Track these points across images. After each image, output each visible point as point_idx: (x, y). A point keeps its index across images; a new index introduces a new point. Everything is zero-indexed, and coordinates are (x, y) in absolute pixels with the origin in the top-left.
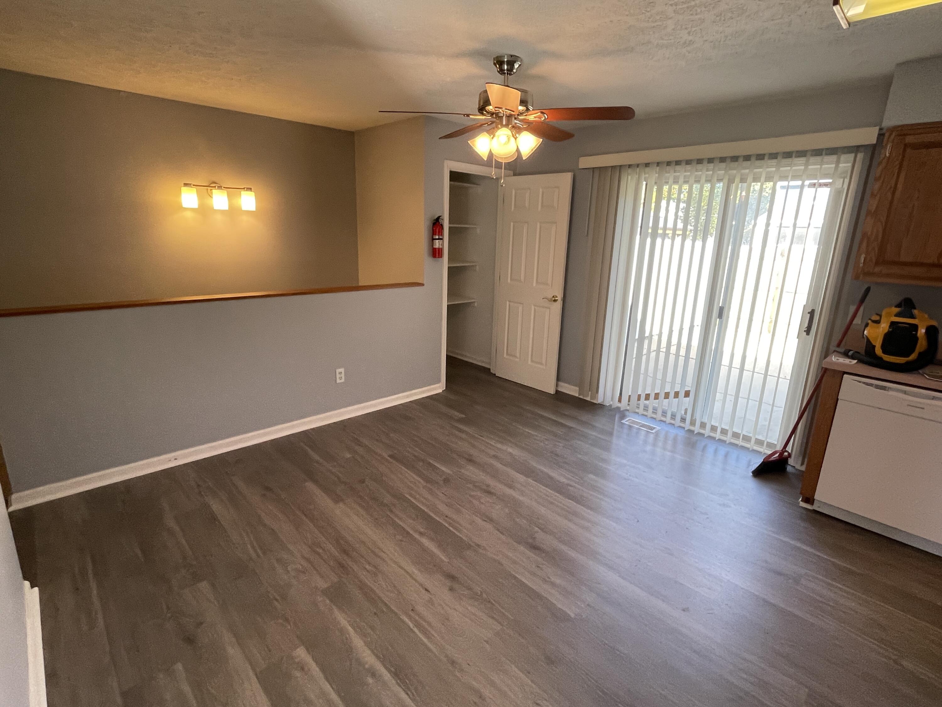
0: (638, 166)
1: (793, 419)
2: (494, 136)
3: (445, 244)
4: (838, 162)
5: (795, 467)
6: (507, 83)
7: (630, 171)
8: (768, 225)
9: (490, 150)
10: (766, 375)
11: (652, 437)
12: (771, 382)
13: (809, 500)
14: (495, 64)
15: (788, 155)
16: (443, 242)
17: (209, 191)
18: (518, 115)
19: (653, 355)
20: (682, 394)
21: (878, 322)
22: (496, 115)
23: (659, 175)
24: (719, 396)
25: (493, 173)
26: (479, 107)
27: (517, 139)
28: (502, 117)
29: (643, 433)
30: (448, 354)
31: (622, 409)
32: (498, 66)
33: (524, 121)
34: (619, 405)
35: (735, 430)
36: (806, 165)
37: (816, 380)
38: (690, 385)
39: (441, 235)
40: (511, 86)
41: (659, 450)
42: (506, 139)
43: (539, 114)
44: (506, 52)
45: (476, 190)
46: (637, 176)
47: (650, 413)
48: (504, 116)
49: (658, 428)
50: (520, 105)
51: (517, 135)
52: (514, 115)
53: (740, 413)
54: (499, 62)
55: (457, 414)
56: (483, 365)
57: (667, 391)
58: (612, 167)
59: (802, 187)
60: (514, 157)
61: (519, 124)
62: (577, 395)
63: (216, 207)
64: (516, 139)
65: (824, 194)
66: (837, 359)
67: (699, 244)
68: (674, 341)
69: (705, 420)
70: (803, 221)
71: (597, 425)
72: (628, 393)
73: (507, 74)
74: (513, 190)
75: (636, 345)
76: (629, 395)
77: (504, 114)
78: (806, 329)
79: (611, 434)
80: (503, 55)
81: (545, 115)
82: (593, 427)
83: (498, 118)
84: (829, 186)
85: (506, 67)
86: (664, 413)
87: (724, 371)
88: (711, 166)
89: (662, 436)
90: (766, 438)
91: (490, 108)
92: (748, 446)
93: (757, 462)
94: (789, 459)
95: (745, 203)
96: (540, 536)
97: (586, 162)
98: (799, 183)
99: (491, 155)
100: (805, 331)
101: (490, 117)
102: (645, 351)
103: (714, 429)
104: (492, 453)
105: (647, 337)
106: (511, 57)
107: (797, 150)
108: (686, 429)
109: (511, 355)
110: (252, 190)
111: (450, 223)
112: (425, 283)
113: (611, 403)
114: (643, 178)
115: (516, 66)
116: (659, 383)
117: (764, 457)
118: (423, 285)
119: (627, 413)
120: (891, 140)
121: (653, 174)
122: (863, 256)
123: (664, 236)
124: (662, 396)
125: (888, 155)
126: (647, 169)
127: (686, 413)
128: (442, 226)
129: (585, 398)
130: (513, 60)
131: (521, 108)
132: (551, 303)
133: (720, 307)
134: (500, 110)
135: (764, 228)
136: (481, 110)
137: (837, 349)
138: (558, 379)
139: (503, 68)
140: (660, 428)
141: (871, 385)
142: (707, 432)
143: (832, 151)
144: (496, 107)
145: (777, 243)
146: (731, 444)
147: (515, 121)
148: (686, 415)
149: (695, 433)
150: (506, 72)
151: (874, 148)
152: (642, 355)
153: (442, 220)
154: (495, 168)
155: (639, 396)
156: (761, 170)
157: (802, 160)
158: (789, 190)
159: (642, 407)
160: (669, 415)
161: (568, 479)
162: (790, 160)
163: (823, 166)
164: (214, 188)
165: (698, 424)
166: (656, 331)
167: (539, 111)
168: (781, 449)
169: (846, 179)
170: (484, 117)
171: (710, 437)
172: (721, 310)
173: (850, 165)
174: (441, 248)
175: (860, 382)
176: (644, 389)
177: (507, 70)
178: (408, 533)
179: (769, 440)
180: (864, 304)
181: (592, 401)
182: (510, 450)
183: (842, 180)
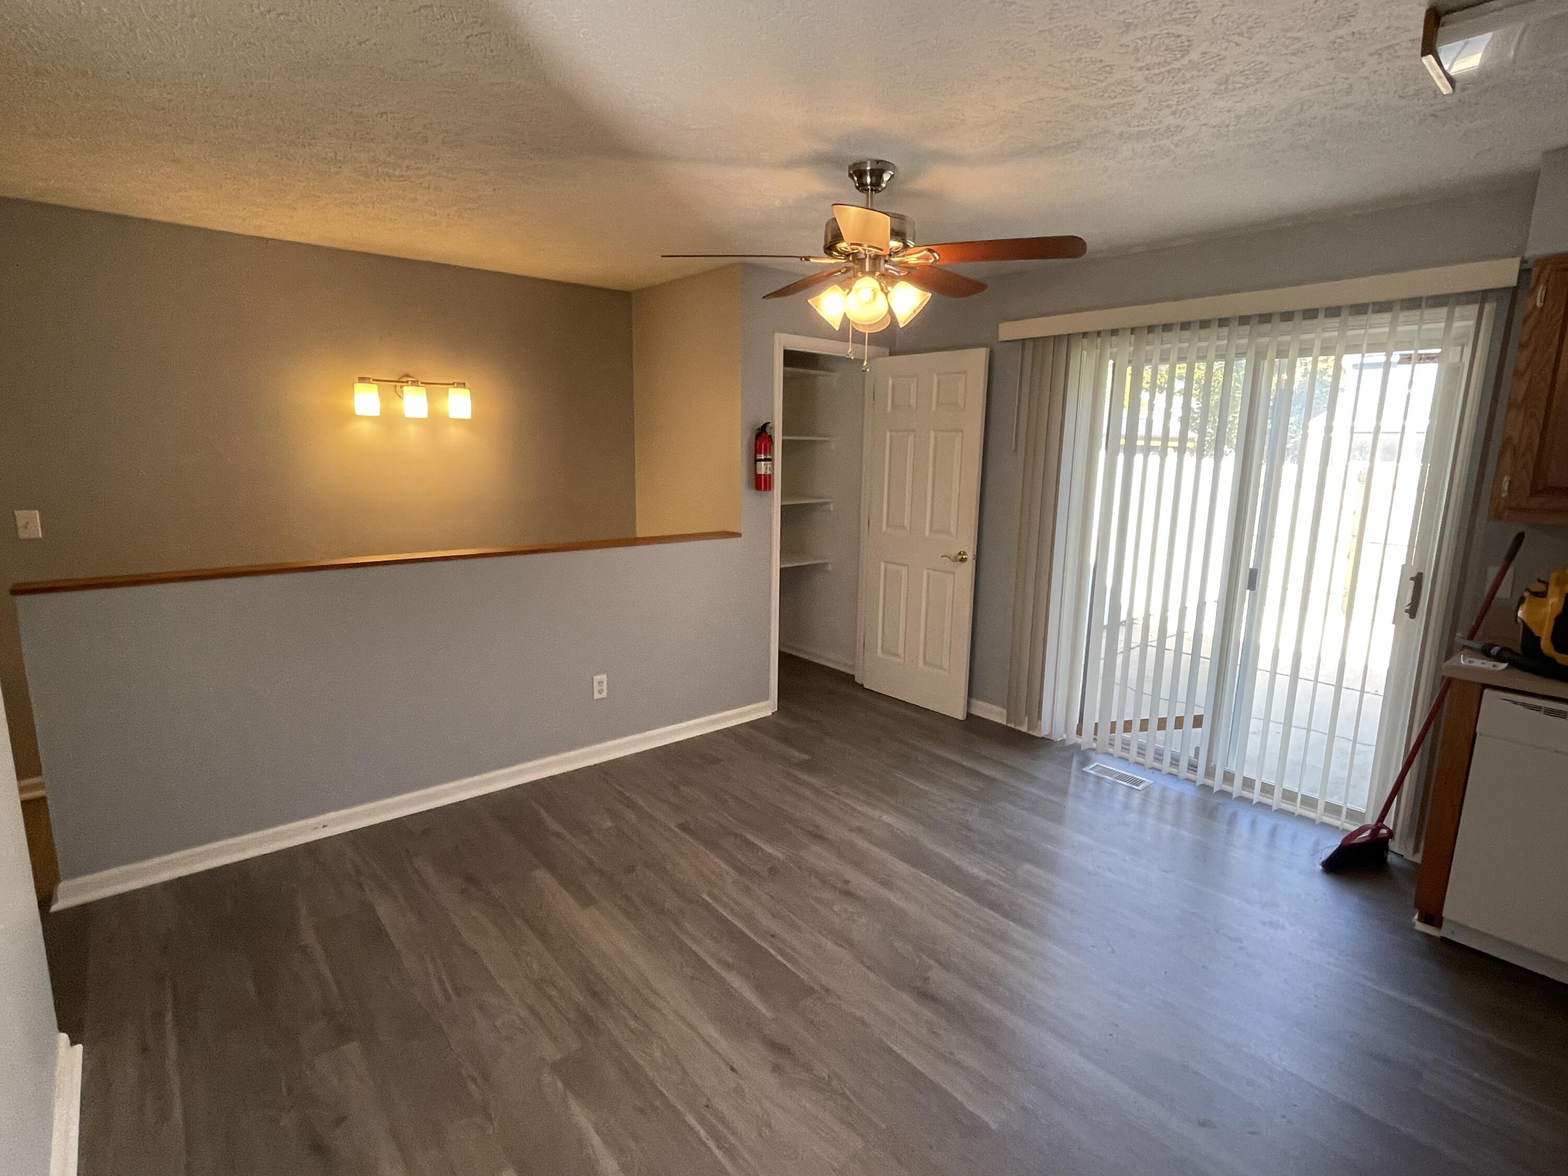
0: (1099, 333)
1: (1393, 769)
2: (850, 290)
3: (775, 467)
4: (1450, 319)
5: (1402, 856)
6: (872, 204)
7: (1085, 341)
8: (1329, 429)
9: (845, 314)
10: (1339, 687)
11: (1137, 798)
12: (1349, 700)
13: (1433, 917)
14: (851, 176)
15: (1360, 309)
16: (773, 465)
17: (398, 388)
18: (890, 255)
19: (1135, 654)
20: (1188, 722)
21: (1543, 595)
22: (853, 258)
23: (1134, 349)
24: (1255, 725)
25: (850, 350)
26: (826, 245)
27: (889, 295)
28: (864, 259)
29: (1121, 791)
30: (784, 650)
31: (1082, 749)
32: (856, 179)
33: (901, 265)
34: (1078, 740)
35: (1286, 786)
36: (1393, 324)
37: (1432, 699)
38: (1202, 704)
39: (770, 453)
40: (877, 209)
41: (1150, 822)
42: (871, 295)
43: (925, 252)
44: (869, 154)
45: (827, 380)
46: (1098, 351)
47: (1133, 755)
48: (866, 257)
49: (1148, 781)
50: (891, 239)
51: (889, 288)
52: (884, 256)
53: (1293, 755)
54: (858, 172)
55: (796, 754)
56: (843, 669)
57: (1163, 715)
58: (1055, 337)
59: (1387, 365)
60: (884, 325)
61: (891, 270)
62: (1004, 723)
63: (408, 414)
64: (886, 294)
65: (1428, 374)
66: (1470, 662)
67: (1208, 462)
68: (1172, 628)
69: (1232, 768)
70: (1392, 421)
71: (1040, 775)
72: (1094, 720)
73: (872, 190)
74: (890, 378)
75: (1105, 634)
76: (1096, 722)
77: (866, 255)
78: (1408, 608)
79: (1064, 792)
80: (864, 160)
81: (935, 254)
82: (1032, 779)
83: (856, 262)
84: (1435, 360)
85: (869, 180)
86: (1159, 756)
87: (1262, 680)
88: (1225, 331)
89: (1156, 795)
90: (1345, 803)
91: (843, 246)
92: (1311, 814)
93: (1331, 844)
94: (1390, 840)
95: (1287, 392)
96: (936, 974)
97: (1009, 331)
98: (1380, 357)
99: (846, 320)
100: (1407, 611)
101: (844, 261)
102: (1121, 646)
103: (1248, 783)
104: (856, 823)
105: (1125, 622)
106: (878, 163)
107: (1374, 300)
108: (1198, 784)
109: (889, 653)
110: (466, 386)
111: (784, 433)
112: (742, 531)
113: (1065, 736)
114: (1108, 354)
115: (886, 177)
116: (1146, 700)
117: (1342, 838)
118: (738, 535)
119: (1093, 754)
120: (1543, 279)
121: (1125, 347)
122: (1506, 479)
123: (1147, 450)
124: (1153, 724)
125: (1539, 304)
126: (1114, 339)
127: (1197, 755)
128: (770, 439)
129: (1017, 728)
130: (880, 167)
131: (894, 244)
132: (956, 563)
133: (1250, 569)
134: (860, 248)
135: (1323, 434)
136: (830, 249)
137: (1468, 643)
138: (970, 694)
139: (864, 182)
140: (1152, 782)
141: (1538, 709)
142: (1236, 789)
143: (1437, 301)
144: (852, 244)
145: (1348, 460)
146: (1281, 811)
147: (886, 266)
148: (1198, 759)
149: (1215, 791)
150: (869, 187)
151: (1514, 292)
152: (1117, 654)
153: (771, 428)
154: (853, 342)
155: (1113, 724)
156: (1313, 336)
157: (1386, 317)
158: (1364, 371)
159: (1118, 744)
160: (1167, 759)
161: (988, 872)
162: (1364, 317)
163: (1424, 327)
164: (406, 384)
165: (1219, 774)
166: (1138, 613)
167: (925, 248)
168: (1374, 823)
169: (1465, 348)
170: (833, 261)
171: (1241, 799)
172: (1253, 576)
173: (1472, 323)
174: (770, 475)
175: (1515, 703)
176: (1121, 712)
177: (871, 184)
178: (703, 963)
179: (1349, 806)
180: (1514, 562)
181: (1030, 732)
182: (886, 818)
183: (1459, 349)
